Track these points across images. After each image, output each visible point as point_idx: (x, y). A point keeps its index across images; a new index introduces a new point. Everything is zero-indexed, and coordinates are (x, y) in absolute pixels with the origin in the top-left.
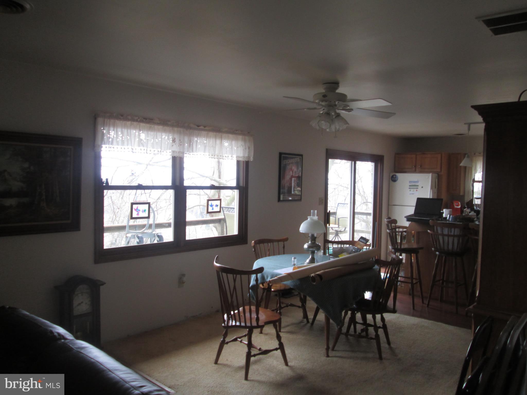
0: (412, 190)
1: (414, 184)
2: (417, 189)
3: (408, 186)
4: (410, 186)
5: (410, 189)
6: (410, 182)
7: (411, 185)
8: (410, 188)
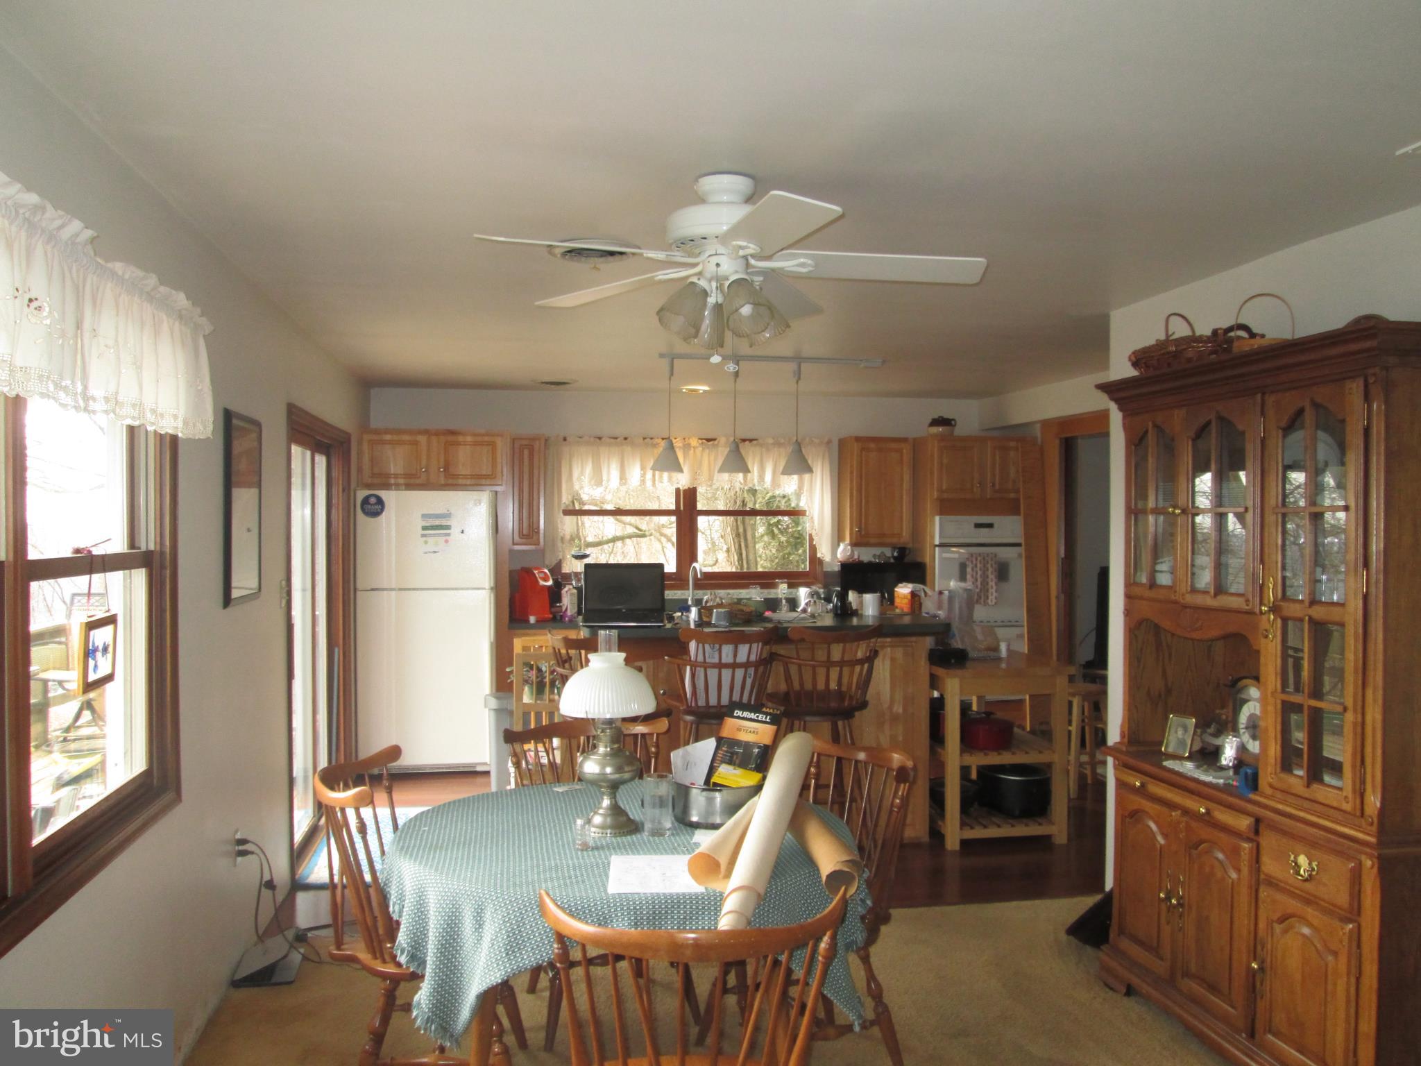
0: (430, 540)
1: (437, 522)
2: (447, 538)
3: (420, 528)
4: (424, 528)
5: (425, 539)
6: (424, 516)
7: (427, 525)
8: (423, 536)
